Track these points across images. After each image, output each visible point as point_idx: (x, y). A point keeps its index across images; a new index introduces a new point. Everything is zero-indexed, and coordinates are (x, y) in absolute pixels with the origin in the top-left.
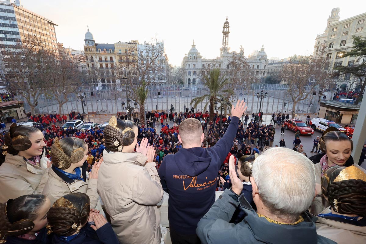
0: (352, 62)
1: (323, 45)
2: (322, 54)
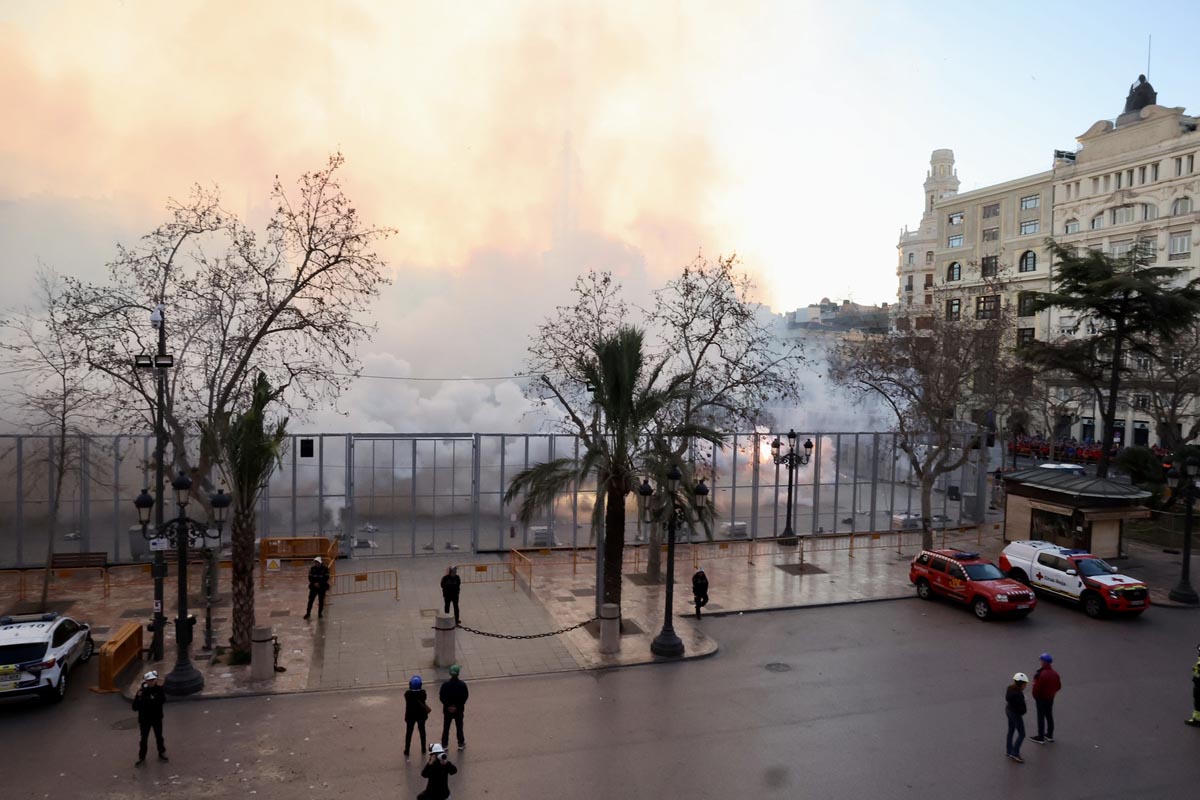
0: (1029, 333)
1: (925, 267)
2: (928, 299)
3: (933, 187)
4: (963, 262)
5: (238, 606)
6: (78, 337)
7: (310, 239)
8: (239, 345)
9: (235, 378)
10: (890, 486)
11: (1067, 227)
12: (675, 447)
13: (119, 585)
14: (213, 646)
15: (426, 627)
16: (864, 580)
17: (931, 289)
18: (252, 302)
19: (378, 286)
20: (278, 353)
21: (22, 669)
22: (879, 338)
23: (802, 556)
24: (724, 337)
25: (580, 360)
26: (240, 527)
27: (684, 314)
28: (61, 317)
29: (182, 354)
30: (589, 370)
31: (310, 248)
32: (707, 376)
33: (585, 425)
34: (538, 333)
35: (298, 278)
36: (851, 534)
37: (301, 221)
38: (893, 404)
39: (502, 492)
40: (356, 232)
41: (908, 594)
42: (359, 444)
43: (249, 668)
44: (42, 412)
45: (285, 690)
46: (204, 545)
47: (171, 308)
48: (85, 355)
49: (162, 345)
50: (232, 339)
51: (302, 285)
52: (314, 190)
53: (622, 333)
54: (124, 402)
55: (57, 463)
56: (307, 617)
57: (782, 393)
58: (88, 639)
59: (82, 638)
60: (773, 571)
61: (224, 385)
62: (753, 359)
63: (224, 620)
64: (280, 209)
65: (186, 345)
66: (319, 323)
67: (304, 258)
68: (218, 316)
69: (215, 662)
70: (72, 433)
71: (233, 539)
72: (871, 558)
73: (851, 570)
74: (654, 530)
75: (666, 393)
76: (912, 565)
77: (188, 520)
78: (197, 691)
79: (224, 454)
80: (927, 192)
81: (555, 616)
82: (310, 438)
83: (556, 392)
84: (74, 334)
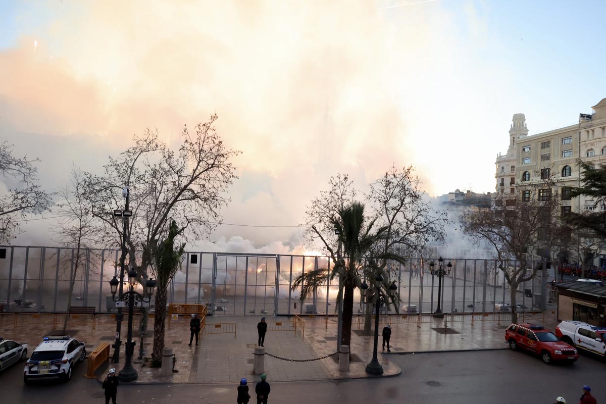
0: (568, 209)
1: (510, 174)
2: (512, 190)
3: (514, 133)
4: (531, 171)
5: (156, 338)
6: (89, 201)
7: (200, 155)
8: (164, 206)
9: (161, 223)
10: (493, 288)
11: (588, 153)
12: (379, 265)
13: (99, 324)
14: (143, 357)
15: (249, 353)
16: (479, 338)
17: (514, 185)
18: (171, 186)
19: (232, 179)
20: (182, 212)
21: (52, 364)
22: (487, 210)
23: (446, 324)
24: (406, 208)
25: (332, 219)
26: (160, 298)
27: (385, 196)
28: (81, 191)
29: (136, 210)
30: (336, 224)
31: (200, 160)
32: (397, 228)
33: (334, 252)
34: (311, 205)
35: (193, 174)
36: (472, 313)
37: (196, 147)
38: (495, 244)
39: (290, 285)
40: (222, 153)
41: (505, 347)
42: (219, 258)
43: (160, 370)
44: (70, 237)
45: (177, 382)
46: (142, 306)
47: (132, 188)
48: (91, 210)
49: (127, 205)
50: (160, 204)
51: (195, 178)
52: (203, 131)
53: (353, 205)
54: (108, 233)
55: (75, 262)
56: (190, 345)
57: (436, 238)
58: (83, 350)
59: (81, 349)
60: (430, 331)
61: (155, 226)
62: (421, 219)
63: (149, 344)
64: (186, 141)
65: (139, 206)
66: (202, 196)
67: (197, 164)
68: (154, 192)
69: (144, 366)
70: (83, 247)
71: (156, 303)
72: (483, 326)
73: (472, 332)
74: (368, 307)
75: (376, 236)
76: (506, 331)
77: (135, 292)
78: (134, 380)
79: (154, 261)
80: (511, 135)
81: (316, 351)
82: (196, 254)
83: (319, 234)
84: (87, 199)
